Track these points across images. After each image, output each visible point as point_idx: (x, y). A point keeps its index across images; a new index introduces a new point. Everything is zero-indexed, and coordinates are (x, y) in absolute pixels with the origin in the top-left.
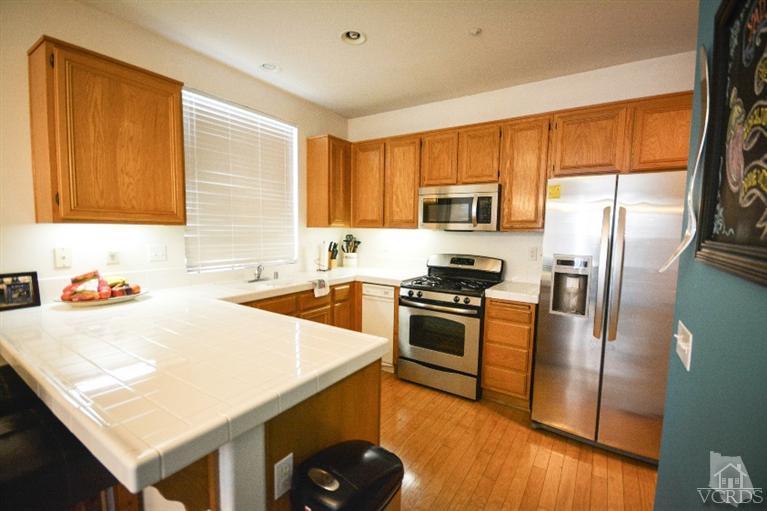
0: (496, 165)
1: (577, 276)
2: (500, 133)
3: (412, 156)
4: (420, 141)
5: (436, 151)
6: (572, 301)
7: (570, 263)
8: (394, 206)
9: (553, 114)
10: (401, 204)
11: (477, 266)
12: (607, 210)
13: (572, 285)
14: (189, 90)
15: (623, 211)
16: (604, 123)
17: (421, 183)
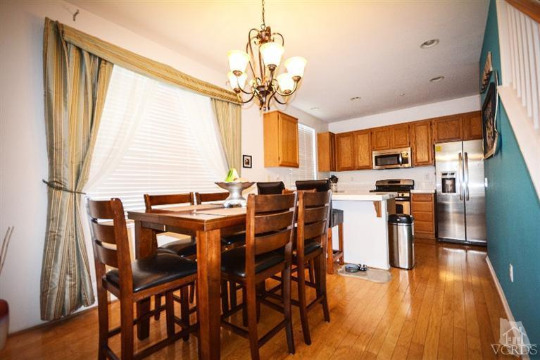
0: (408, 139)
1: (450, 179)
2: (409, 128)
3: (367, 138)
4: (370, 132)
5: (378, 136)
6: (450, 188)
7: (446, 174)
8: (360, 160)
9: (432, 119)
10: (363, 159)
11: (401, 183)
12: (460, 154)
13: (449, 183)
14: (301, 123)
15: (466, 154)
16: (454, 122)
17: (373, 149)
